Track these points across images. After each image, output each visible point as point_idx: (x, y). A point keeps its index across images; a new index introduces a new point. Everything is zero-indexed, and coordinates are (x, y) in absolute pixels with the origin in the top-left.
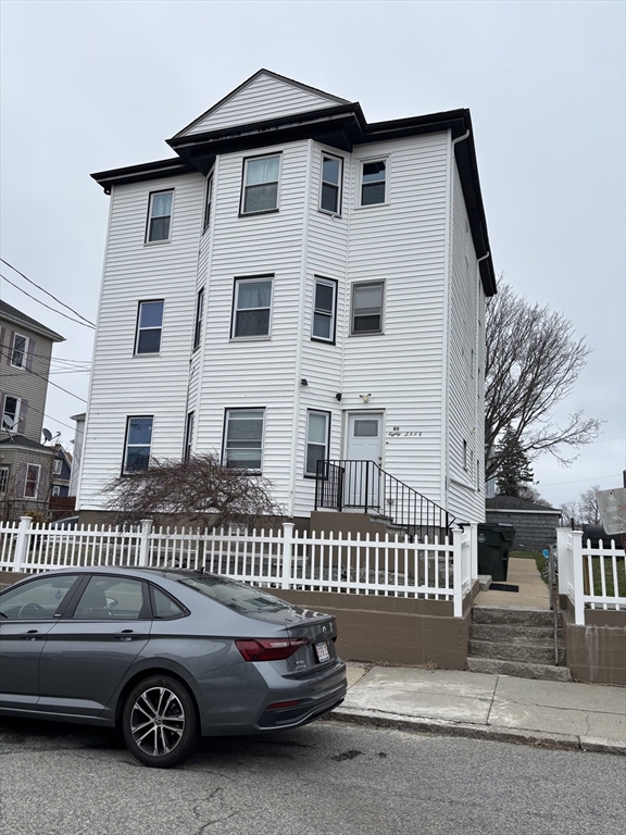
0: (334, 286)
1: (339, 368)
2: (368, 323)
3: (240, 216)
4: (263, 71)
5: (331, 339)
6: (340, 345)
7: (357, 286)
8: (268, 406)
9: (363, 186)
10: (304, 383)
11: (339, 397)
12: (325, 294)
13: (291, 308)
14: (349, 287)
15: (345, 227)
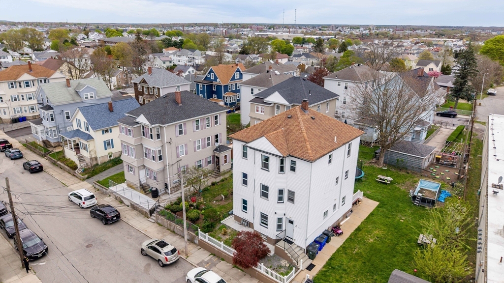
0: (283, 190)
1: (284, 208)
2: (291, 199)
3: (261, 169)
6: (285, 203)
7: (289, 191)
8: (268, 215)
9: (291, 166)
10: (276, 213)
11: (285, 215)
12: (281, 192)
13: (273, 194)
14: (287, 191)
15: (286, 176)
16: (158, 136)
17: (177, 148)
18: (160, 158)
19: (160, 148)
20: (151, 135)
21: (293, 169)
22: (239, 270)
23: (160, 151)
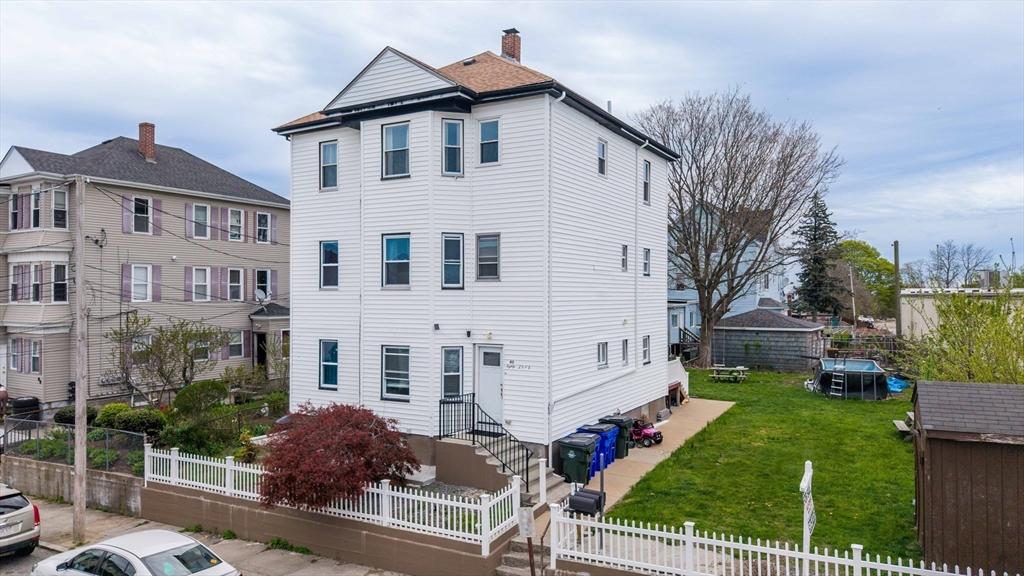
0: (461, 239)
1: (468, 308)
2: (489, 270)
3: (382, 179)
4: (387, 49)
5: (460, 285)
6: (469, 289)
7: (479, 237)
8: (411, 345)
9: (482, 144)
10: (437, 327)
11: (469, 334)
12: (452, 248)
13: (426, 261)
14: (474, 237)
15: (468, 184)
16: (60, 218)
17: (125, 270)
18: (60, 293)
19: (63, 259)
20: (37, 213)
21: (489, 153)
22: (293, 553)
23: (60, 269)
